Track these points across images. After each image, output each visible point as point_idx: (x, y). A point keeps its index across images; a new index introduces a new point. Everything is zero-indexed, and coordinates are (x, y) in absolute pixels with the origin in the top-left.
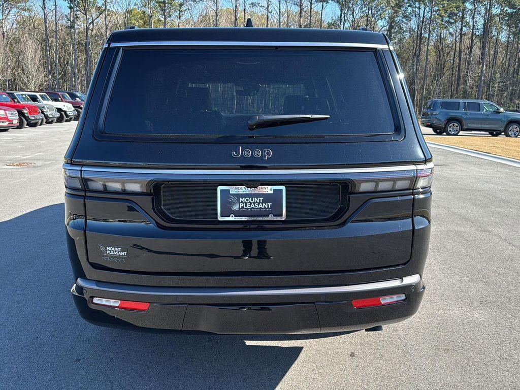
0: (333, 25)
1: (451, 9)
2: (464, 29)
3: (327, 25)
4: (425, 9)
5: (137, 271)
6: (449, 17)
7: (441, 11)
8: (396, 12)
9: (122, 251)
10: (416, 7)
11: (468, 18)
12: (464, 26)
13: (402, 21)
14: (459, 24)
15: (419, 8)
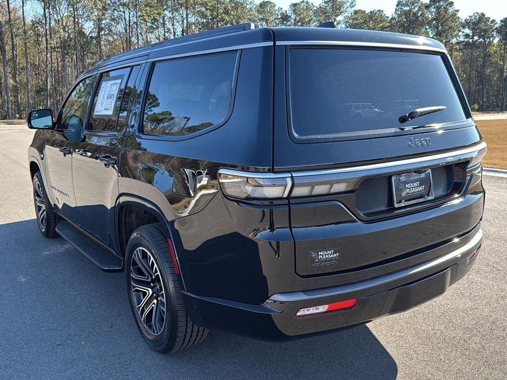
0: (38, 23)
1: (154, 15)
2: (166, 34)
3: (31, 23)
4: (130, 14)
5: (350, 269)
6: (152, 23)
7: (145, 17)
8: (103, 14)
9: (334, 253)
10: (121, 11)
11: (169, 25)
12: (167, 32)
13: (111, 24)
14: (161, 30)
15: (124, 12)
